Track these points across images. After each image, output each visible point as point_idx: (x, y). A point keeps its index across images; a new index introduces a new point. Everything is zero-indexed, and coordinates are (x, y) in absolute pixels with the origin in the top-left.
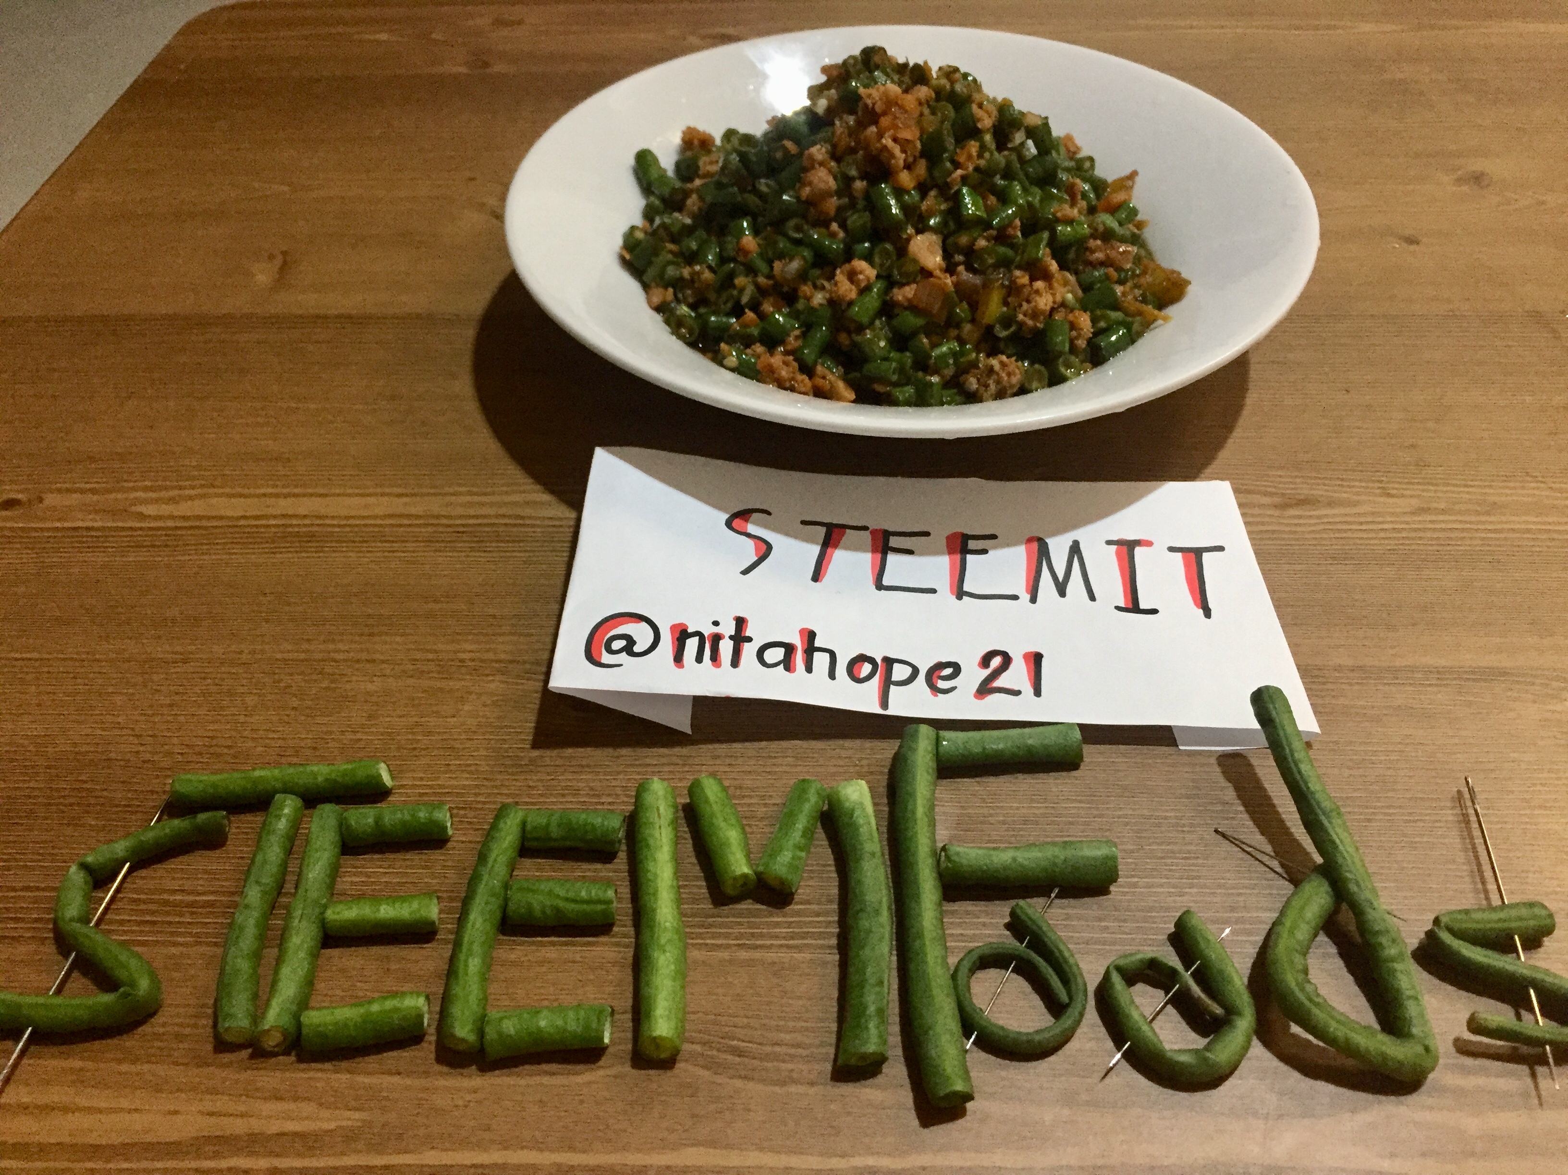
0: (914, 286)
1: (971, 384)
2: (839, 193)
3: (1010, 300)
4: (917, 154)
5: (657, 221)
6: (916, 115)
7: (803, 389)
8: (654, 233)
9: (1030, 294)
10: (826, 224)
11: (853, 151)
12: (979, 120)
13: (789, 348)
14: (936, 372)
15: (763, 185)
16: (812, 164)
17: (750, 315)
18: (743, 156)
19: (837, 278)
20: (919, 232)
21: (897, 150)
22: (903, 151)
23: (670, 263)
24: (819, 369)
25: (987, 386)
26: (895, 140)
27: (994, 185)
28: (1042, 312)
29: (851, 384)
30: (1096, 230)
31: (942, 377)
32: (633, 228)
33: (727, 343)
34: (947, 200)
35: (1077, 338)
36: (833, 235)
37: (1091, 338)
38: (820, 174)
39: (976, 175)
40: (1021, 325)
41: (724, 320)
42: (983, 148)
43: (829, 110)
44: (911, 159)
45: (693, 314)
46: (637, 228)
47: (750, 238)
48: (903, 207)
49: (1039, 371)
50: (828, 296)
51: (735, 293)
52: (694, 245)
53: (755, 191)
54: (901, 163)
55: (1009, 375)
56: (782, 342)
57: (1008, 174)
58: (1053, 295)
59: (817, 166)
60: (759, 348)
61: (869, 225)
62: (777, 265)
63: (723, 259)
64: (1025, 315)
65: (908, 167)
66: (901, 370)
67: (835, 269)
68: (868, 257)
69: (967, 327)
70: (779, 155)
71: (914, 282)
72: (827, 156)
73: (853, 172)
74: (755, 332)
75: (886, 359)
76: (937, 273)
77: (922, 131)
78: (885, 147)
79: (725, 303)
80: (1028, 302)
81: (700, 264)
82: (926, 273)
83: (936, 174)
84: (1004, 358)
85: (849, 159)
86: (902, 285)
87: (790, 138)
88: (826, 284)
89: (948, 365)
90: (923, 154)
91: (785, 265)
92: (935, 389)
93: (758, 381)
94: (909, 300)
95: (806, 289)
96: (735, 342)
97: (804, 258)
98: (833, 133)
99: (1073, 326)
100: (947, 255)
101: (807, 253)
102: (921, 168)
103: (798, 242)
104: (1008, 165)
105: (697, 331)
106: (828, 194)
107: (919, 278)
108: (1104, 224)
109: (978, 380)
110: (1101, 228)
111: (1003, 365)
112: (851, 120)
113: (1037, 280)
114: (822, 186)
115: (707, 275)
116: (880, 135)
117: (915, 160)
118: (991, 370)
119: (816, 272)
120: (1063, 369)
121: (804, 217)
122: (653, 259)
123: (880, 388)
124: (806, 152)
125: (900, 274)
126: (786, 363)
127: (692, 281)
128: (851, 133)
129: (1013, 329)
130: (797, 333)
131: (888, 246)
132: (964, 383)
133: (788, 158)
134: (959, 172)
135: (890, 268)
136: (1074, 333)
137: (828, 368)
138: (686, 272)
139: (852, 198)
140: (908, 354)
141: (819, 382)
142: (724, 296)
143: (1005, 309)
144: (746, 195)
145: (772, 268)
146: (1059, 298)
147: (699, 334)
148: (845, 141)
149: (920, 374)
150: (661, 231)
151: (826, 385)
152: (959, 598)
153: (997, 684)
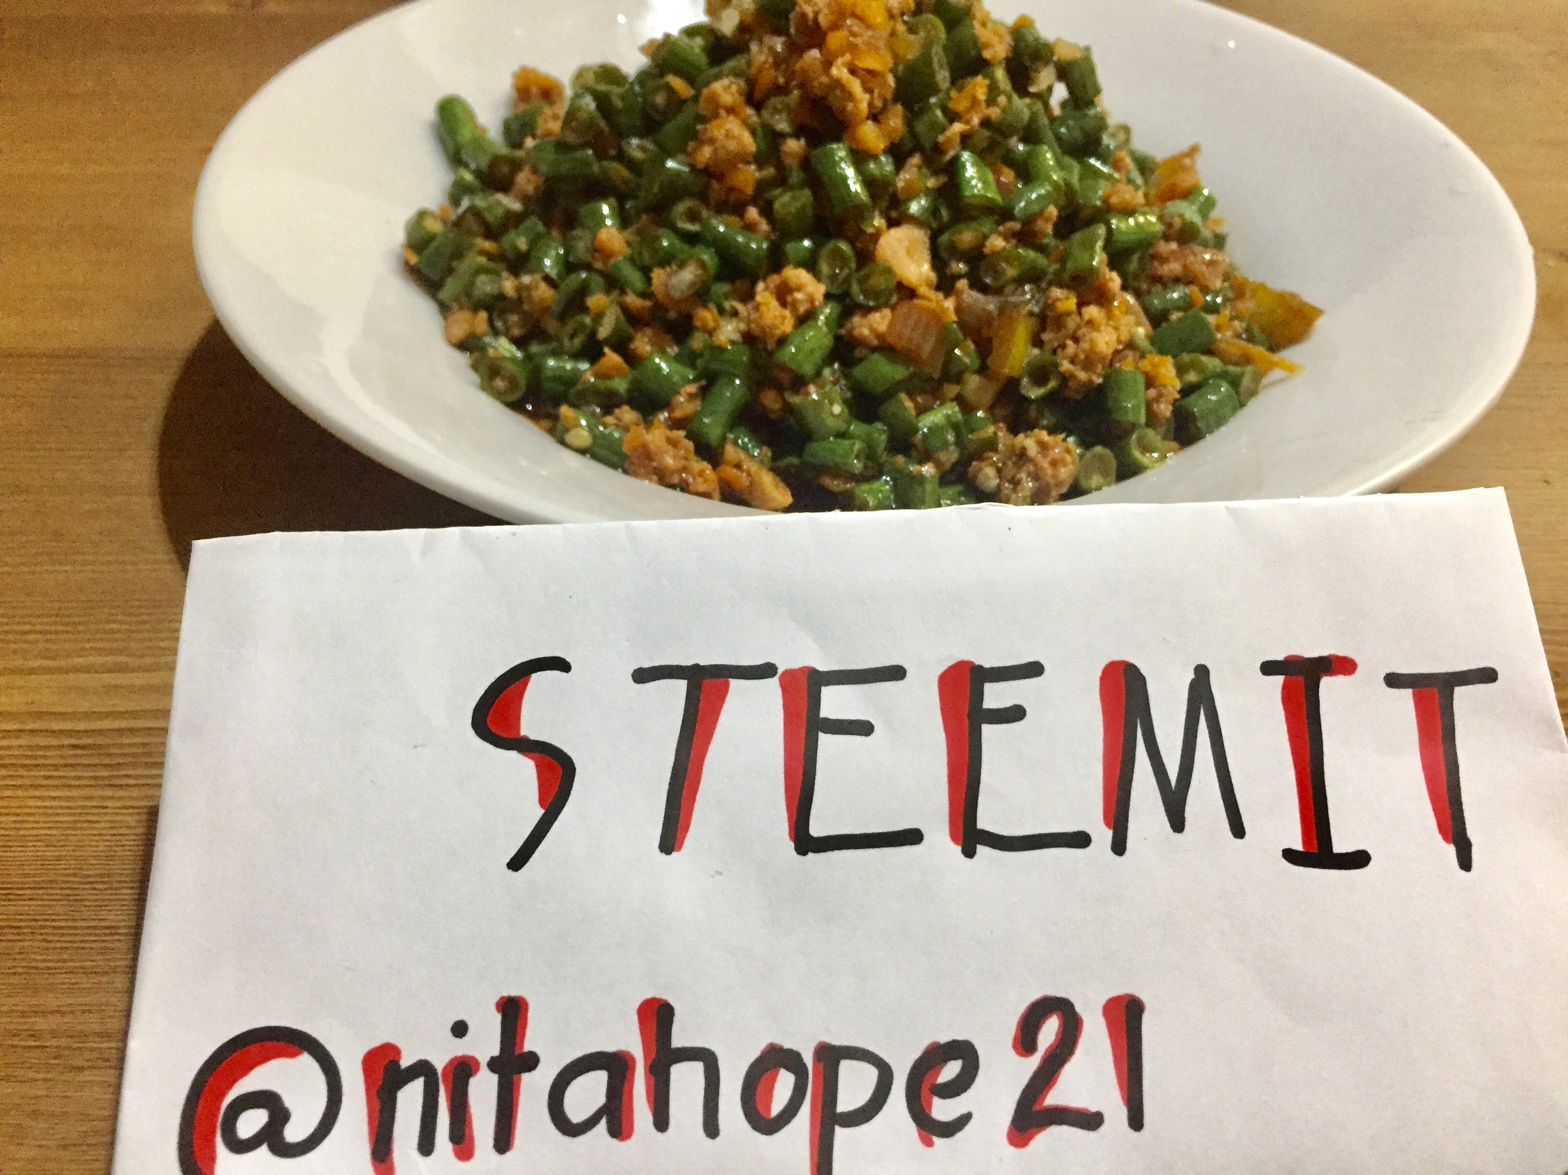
0: (887, 312)
1: (987, 477)
2: (760, 160)
3: (1045, 337)
4: (889, 96)
5: (465, 203)
6: (885, 33)
7: (702, 488)
8: (458, 223)
9: (1079, 327)
10: (739, 210)
11: (781, 90)
12: (987, 46)
13: (678, 414)
14: (925, 457)
15: (635, 146)
16: (715, 110)
17: (612, 358)
18: (602, 101)
19: (759, 298)
20: (892, 223)
21: (855, 86)
22: (868, 90)
23: (481, 270)
24: (730, 451)
25: (1016, 483)
26: (853, 71)
27: (1009, 151)
28: (1103, 358)
29: (785, 476)
30: (1169, 225)
31: (938, 464)
32: (422, 215)
33: (574, 405)
34: (936, 173)
35: (1158, 399)
36: (750, 228)
37: (1175, 401)
38: (729, 126)
39: (986, 133)
40: (1065, 379)
41: (569, 366)
42: (993, 90)
43: (743, 29)
44: (879, 104)
45: (519, 355)
46: (432, 214)
47: (614, 231)
48: (869, 182)
49: (1101, 457)
50: (742, 326)
51: (587, 320)
52: (522, 243)
53: (622, 157)
54: (864, 107)
55: (1054, 464)
56: (664, 404)
57: (1031, 136)
58: (1116, 328)
59: (722, 112)
60: (627, 414)
61: (810, 212)
62: (658, 275)
63: (569, 266)
64: (1072, 362)
65: (875, 116)
66: (869, 455)
67: (753, 284)
68: (810, 264)
69: (973, 381)
70: (660, 99)
71: (886, 305)
72: (740, 100)
73: (783, 125)
74: (621, 385)
75: (842, 435)
76: (923, 290)
77: (896, 57)
78: (838, 83)
79: (572, 337)
80: (1076, 340)
81: (531, 272)
82: (907, 292)
83: (921, 127)
84: (1044, 435)
85: (776, 101)
86: (867, 310)
87: (679, 73)
88: (739, 307)
89: (946, 444)
90: (899, 96)
91: (669, 276)
92: (929, 487)
93: (625, 472)
94: (880, 336)
95: (706, 316)
96: (588, 403)
97: (703, 265)
98: (749, 64)
99: (1150, 382)
100: (938, 261)
101: (707, 256)
102: (896, 120)
103: (692, 239)
104: (1033, 118)
105: (523, 383)
106: (744, 158)
107: (894, 299)
108: (1181, 216)
109: (999, 471)
110: (1177, 223)
111: (1043, 447)
112: (778, 44)
113: (1088, 304)
114: (732, 145)
115: (544, 292)
116: (828, 64)
117: (884, 108)
118: (1022, 456)
119: (723, 288)
120: (1137, 454)
121: (703, 197)
122: (455, 264)
123: (835, 485)
124: (705, 91)
125: (864, 292)
126: (673, 443)
127: (520, 300)
128: (779, 62)
129: (1052, 384)
130: (692, 389)
131: (844, 246)
132: (975, 476)
133: (676, 103)
134: (958, 127)
135: (847, 280)
136: (1152, 393)
137: (745, 448)
138: (509, 285)
139: (780, 166)
140: (879, 425)
141: (730, 472)
142: (570, 327)
143: (1036, 351)
144: (606, 163)
145: (649, 280)
146: (1125, 337)
147: (529, 386)
148: (769, 76)
149: (900, 459)
150: (470, 218)
151: (743, 480)
152: (969, 852)
153: (1054, 1098)
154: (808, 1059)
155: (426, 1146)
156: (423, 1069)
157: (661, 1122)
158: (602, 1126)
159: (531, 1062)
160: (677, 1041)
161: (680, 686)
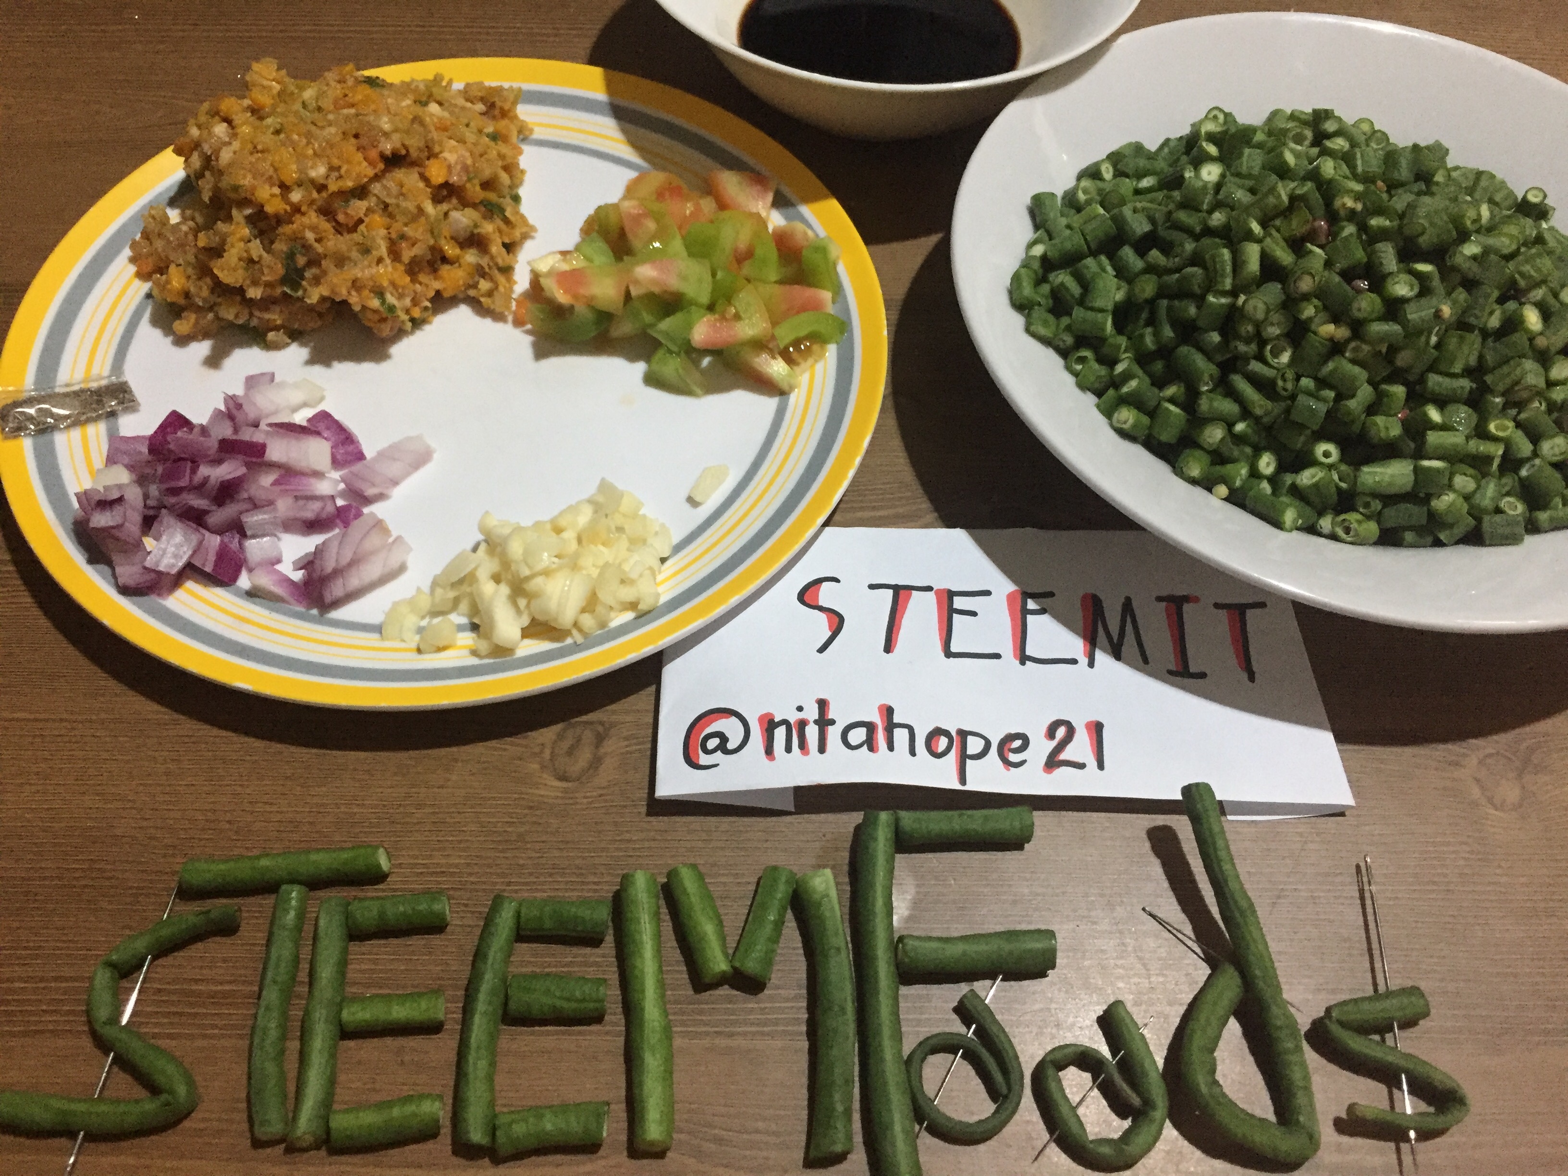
152: (1023, 663)
153: (1063, 756)
154: (954, 734)
155: (788, 749)
156: (785, 722)
157: (891, 748)
158: (865, 747)
159: (832, 722)
160: (895, 721)
161: (890, 592)
